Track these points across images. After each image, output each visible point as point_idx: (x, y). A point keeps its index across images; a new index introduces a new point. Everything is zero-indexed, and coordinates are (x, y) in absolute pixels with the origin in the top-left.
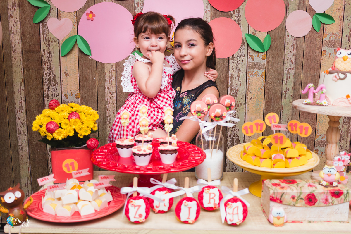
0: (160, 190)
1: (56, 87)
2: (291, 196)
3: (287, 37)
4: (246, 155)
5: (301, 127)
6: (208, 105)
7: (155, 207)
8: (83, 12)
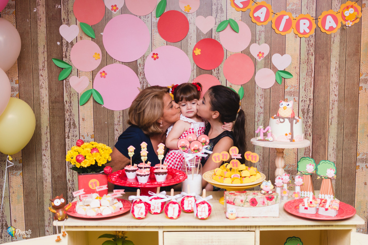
0: (155, 199)
1: (75, 129)
2: (240, 200)
3: (256, 89)
4: (215, 176)
5: (252, 156)
6: (190, 142)
7: (152, 210)
8: (98, 71)
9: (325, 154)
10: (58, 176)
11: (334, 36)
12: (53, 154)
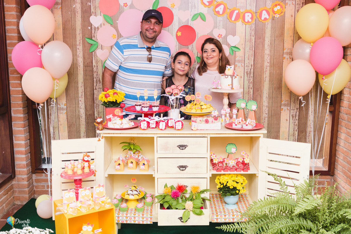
0: (152, 120)
2: (199, 120)
5: (208, 97)
7: (150, 126)
9: (261, 101)
10: (89, 115)
11: (268, 24)
12: (86, 100)
